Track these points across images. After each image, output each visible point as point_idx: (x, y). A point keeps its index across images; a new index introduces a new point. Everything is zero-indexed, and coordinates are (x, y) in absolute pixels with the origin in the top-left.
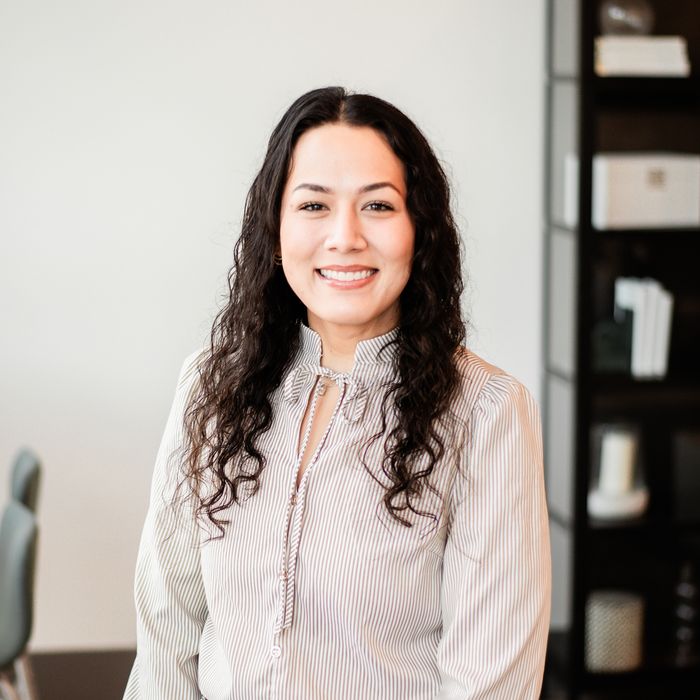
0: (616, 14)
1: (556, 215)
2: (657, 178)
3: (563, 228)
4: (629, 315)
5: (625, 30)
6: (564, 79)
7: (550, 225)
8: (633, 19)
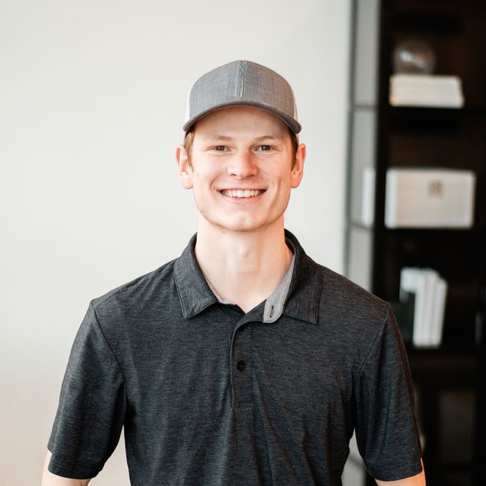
0: (405, 57)
1: (355, 216)
2: (436, 188)
3: (360, 226)
4: (412, 296)
5: (412, 70)
6: (364, 107)
7: (351, 224)
8: (419, 61)
